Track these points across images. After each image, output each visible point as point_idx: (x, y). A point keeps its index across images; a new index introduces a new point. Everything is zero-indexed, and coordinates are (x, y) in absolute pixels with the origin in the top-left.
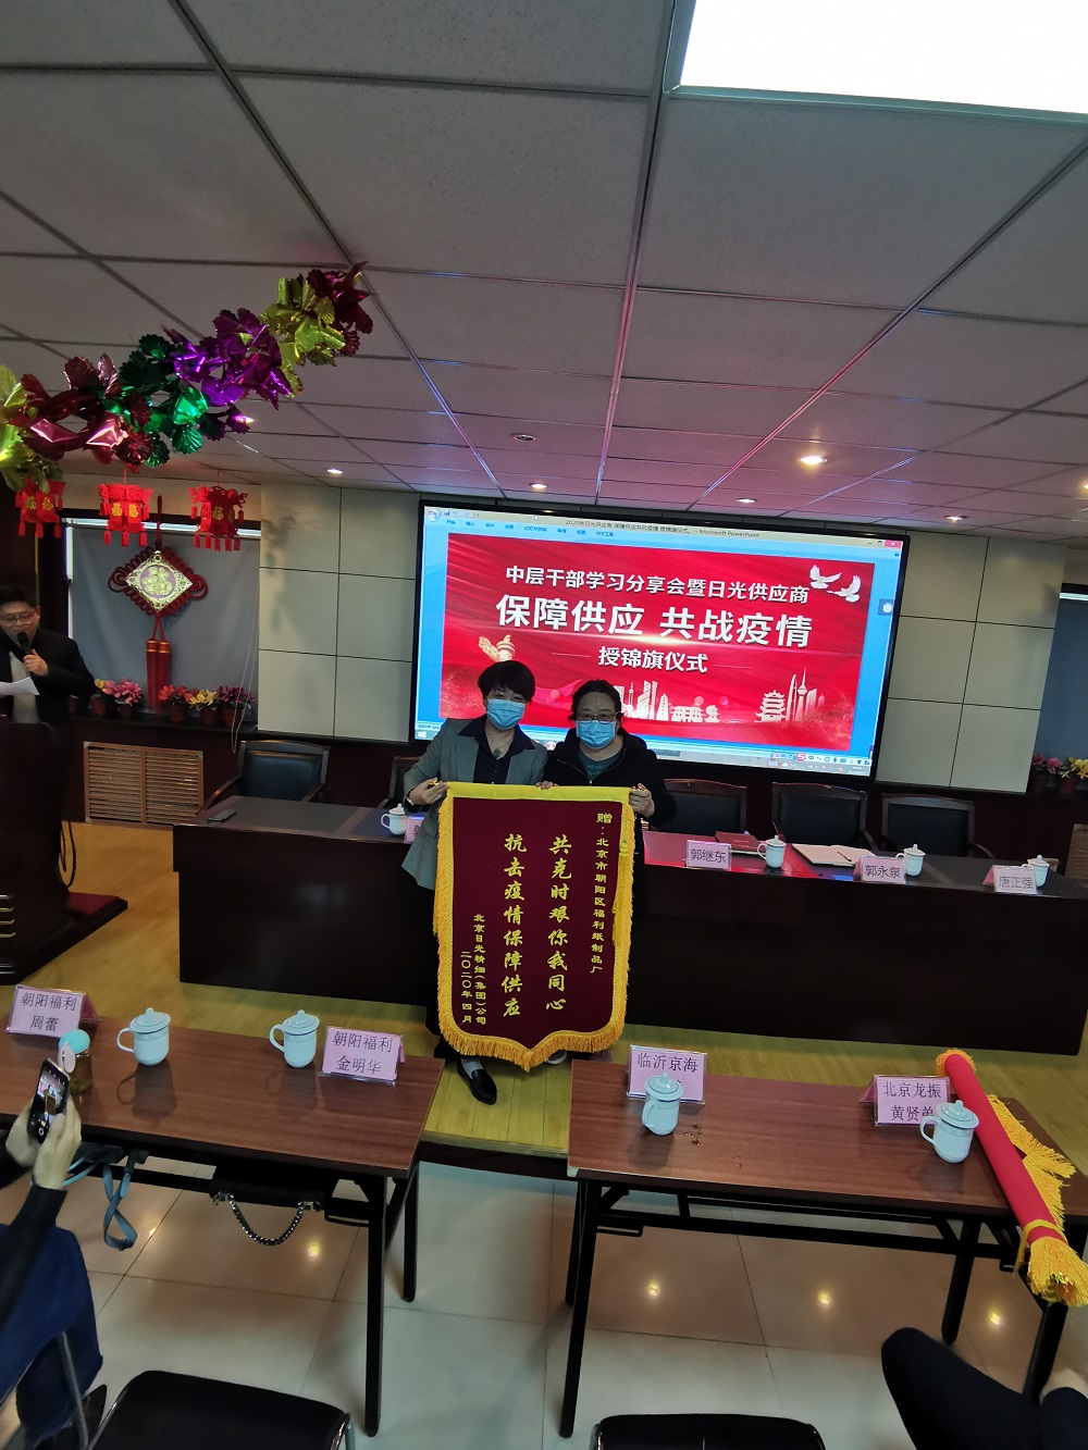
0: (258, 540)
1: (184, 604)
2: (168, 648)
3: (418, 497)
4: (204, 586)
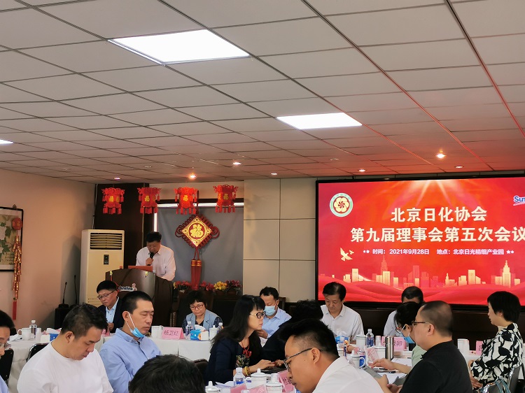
0: (243, 207)
1: (209, 242)
2: (201, 263)
3: (316, 179)
4: (218, 231)
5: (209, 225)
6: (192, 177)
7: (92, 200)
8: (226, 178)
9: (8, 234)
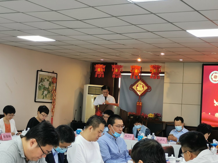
0: (164, 76)
1: (146, 93)
2: (142, 104)
3: (202, 63)
4: (151, 88)
5: (146, 85)
6: (139, 60)
7: (89, 70)
8: (156, 61)
9: (50, 85)
